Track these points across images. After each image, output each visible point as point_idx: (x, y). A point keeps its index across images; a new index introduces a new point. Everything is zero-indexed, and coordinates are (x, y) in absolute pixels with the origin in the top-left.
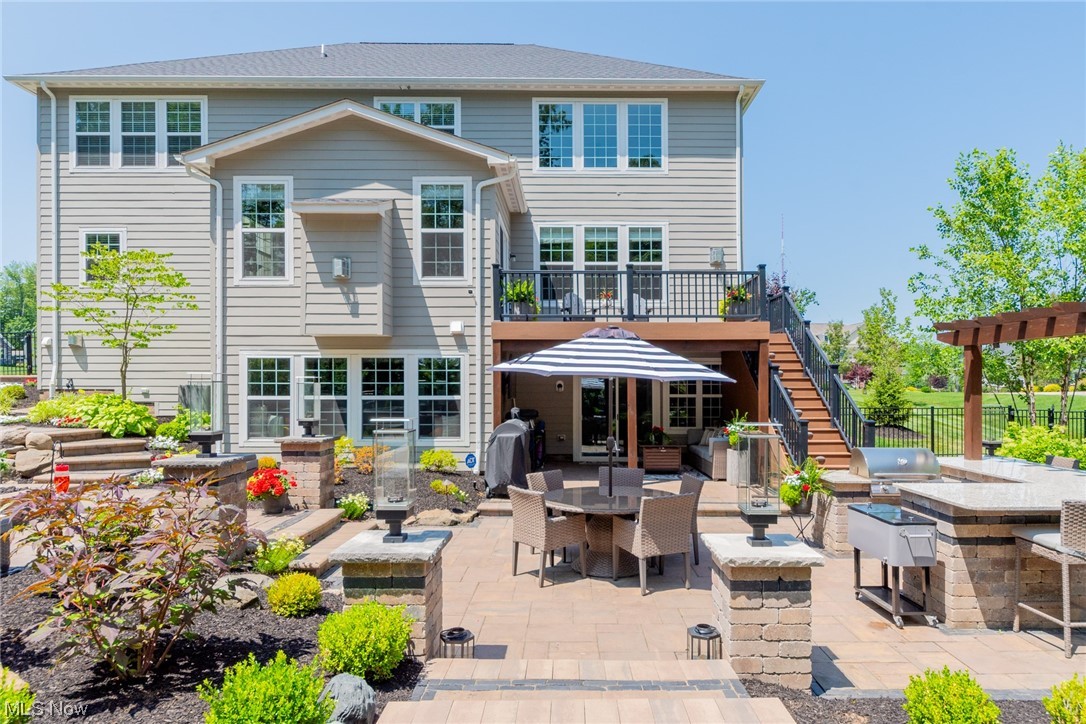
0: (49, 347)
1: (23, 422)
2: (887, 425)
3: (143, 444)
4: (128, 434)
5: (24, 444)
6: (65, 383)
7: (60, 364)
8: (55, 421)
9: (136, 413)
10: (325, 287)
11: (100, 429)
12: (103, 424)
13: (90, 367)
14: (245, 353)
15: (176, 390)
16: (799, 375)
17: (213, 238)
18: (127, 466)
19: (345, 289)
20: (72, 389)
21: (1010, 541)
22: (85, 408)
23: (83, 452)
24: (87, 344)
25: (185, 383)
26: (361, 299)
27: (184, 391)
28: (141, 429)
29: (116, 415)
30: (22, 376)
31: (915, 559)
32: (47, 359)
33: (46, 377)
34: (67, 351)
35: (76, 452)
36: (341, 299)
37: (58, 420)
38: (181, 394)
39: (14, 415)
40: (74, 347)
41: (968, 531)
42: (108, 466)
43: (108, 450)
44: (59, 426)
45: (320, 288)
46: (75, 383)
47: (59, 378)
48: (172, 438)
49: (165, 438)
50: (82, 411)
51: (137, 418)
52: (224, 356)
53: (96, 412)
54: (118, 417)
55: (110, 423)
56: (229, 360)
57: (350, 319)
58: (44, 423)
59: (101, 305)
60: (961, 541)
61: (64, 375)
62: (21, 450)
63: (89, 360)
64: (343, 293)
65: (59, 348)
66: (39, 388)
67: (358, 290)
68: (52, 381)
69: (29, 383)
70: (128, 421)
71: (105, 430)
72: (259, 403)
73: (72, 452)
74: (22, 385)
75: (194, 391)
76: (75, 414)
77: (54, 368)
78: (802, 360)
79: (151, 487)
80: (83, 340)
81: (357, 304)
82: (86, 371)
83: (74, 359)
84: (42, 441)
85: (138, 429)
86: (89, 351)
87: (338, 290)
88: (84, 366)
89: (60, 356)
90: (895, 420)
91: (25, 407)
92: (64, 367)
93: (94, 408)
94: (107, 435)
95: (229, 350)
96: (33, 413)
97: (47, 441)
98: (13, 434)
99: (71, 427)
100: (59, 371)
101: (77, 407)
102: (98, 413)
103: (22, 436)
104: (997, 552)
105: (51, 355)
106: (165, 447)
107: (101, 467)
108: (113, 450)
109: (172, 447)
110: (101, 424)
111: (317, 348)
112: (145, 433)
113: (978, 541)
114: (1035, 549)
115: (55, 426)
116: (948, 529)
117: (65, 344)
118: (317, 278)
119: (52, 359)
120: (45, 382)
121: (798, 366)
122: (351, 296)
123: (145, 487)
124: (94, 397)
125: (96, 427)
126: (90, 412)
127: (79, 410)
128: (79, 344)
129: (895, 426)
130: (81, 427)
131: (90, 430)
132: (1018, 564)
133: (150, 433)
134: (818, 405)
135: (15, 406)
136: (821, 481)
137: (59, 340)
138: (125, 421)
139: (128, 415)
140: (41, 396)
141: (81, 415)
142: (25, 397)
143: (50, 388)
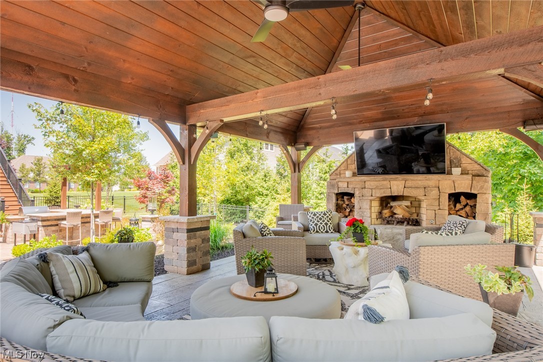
2: (54, 205)
16: (5, 183)
21: (57, 225)
31: (31, 231)
41: (45, 223)
60: (43, 226)
78: (6, 176)
90: (57, 203)
104: (54, 228)
113: (48, 226)
114: (62, 225)
116: (40, 223)
121: (5, 179)
129: (57, 205)
132: (59, 231)
134: (13, 195)
136: (6, 219)
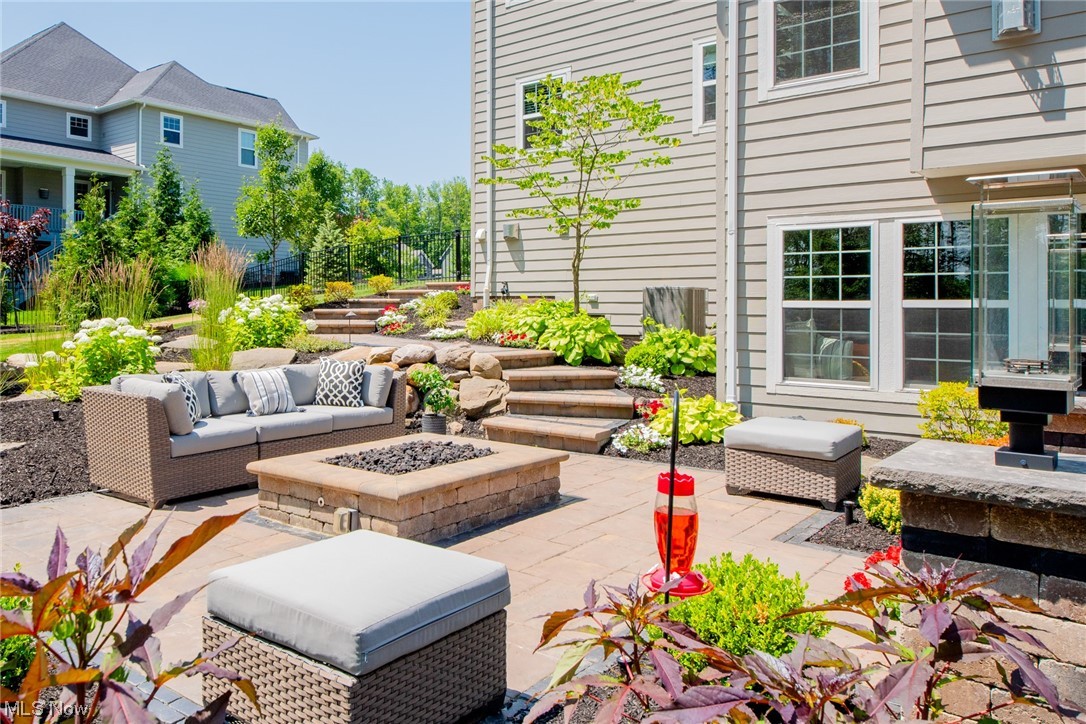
0: (482, 242)
1: (461, 337)
3: (612, 379)
4: (589, 360)
5: (468, 369)
6: (499, 287)
7: (494, 263)
8: (497, 337)
9: (596, 328)
10: (971, 64)
11: (551, 351)
12: (555, 344)
13: (528, 266)
14: (779, 221)
15: (639, 297)
17: (723, 26)
18: (598, 412)
19: (1026, 60)
20: (507, 295)
22: (529, 320)
23: (537, 386)
24: (524, 235)
25: (652, 285)
26: (1067, 75)
27: (653, 297)
28: (604, 354)
29: (571, 330)
30: (452, 283)
32: (480, 258)
33: (480, 282)
34: (502, 246)
35: (527, 386)
36: (1015, 82)
37: (499, 335)
38: (648, 303)
39: (452, 328)
40: (509, 240)
42: (573, 411)
43: (567, 384)
44: (502, 345)
45: (961, 68)
46: (512, 288)
47: (493, 282)
48: (650, 370)
49: (640, 370)
50: (525, 324)
51: (599, 335)
52: (740, 229)
53: (543, 328)
54: (574, 333)
55: (564, 341)
56: (750, 237)
57: (1040, 125)
58: (485, 339)
59: (550, 168)
61: (500, 278)
62: (465, 377)
63: (527, 256)
64: (1019, 70)
65: (494, 242)
66: (472, 295)
67: (1060, 56)
68: (486, 286)
69: (461, 290)
70: (587, 340)
71: (559, 354)
72: (804, 314)
73: (523, 385)
74: (453, 292)
75: (668, 297)
76: (517, 328)
77: (488, 268)
79: (646, 456)
80: (519, 230)
81: (1062, 87)
82: (523, 272)
83: (508, 257)
84: (489, 366)
85: (600, 353)
86: (526, 245)
87: (1008, 65)
88: (520, 263)
89: (494, 252)
91: (460, 318)
92: (499, 267)
93: (540, 320)
94: (559, 361)
95: (749, 220)
96: (471, 326)
97: (495, 366)
98: (456, 354)
99: (515, 347)
100: (493, 273)
101: (520, 318)
102: (546, 327)
103: (465, 356)
105: (485, 252)
106: (644, 384)
107: (564, 412)
108: (574, 384)
109: (654, 386)
110: (553, 343)
111: (931, 201)
112: (609, 360)
115: (497, 345)
117: (500, 237)
118: (952, 48)
119: (486, 257)
120: (479, 288)
122: (1043, 74)
123: (638, 456)
124: (538, 305)
125: (547, 348)
126: (536, 326)
127: (521, 322)
128: (515, 235)
130: (527, 347)
131: (537, 352)
133: (617, 361)
135: (450, 317)
137: (494, 232)
138: (583, 340)
139: (586, 330)
140: (474, 304)
141: (525, 329)
142: (458, 307)
143: (484, 295)
